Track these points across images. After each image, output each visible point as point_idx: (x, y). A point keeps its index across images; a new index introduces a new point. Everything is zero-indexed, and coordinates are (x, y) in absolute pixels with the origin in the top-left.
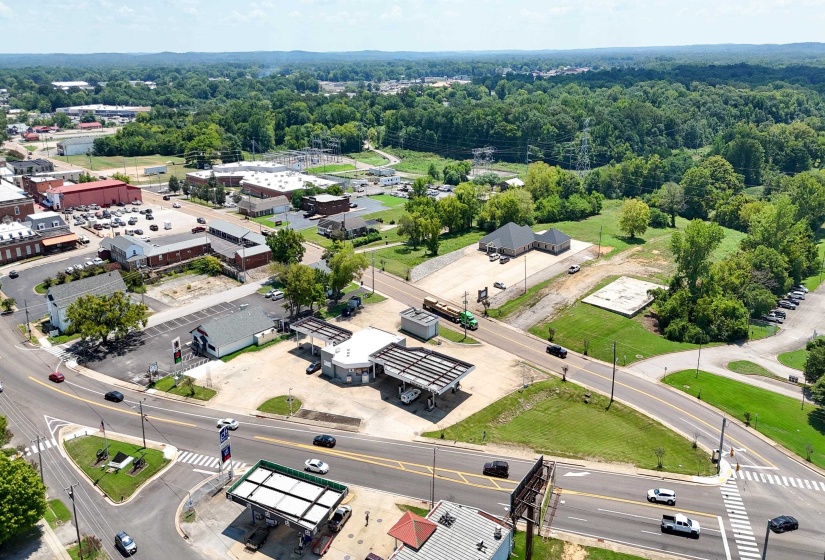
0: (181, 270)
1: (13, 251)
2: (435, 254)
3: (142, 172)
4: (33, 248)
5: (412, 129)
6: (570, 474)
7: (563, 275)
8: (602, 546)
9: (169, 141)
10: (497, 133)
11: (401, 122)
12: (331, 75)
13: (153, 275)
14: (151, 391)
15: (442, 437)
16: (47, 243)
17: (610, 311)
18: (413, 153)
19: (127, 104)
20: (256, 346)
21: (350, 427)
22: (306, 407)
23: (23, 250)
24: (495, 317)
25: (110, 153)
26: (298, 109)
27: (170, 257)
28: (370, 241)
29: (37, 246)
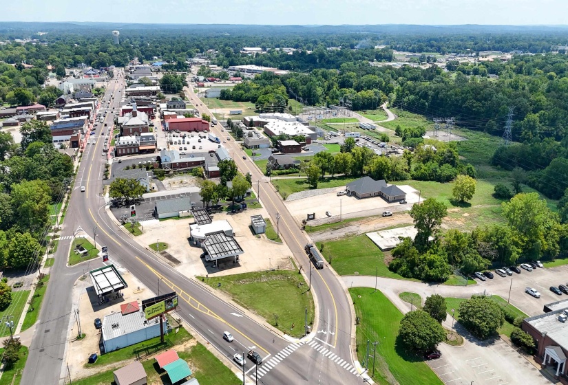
0: (186, 172)
1: (126, 150)
2: (315, 187)
3: (229, 113)
4: (135, 150)
5: (412, 97)
6: (234, 314)
7: (377, 216)
8: (206, 345)
9: (255, 95)
10: (466, 107)
11: (407, 92)
12: (411, 48)
13: (171, 172)
14: (122, 226)
15: (203, 280)
16: (141, 148)
17: (375, 244)
18: (410, 114)
19: (266, 66)
20: (178, 217)
21: (173, 264)
22: (167, 251)
23: (131, 150)
24: (307, 231)
25: (228, 98)
26: (350, 77)
27: (182, 165)
28: (290, 173)
29: (137, 149)
